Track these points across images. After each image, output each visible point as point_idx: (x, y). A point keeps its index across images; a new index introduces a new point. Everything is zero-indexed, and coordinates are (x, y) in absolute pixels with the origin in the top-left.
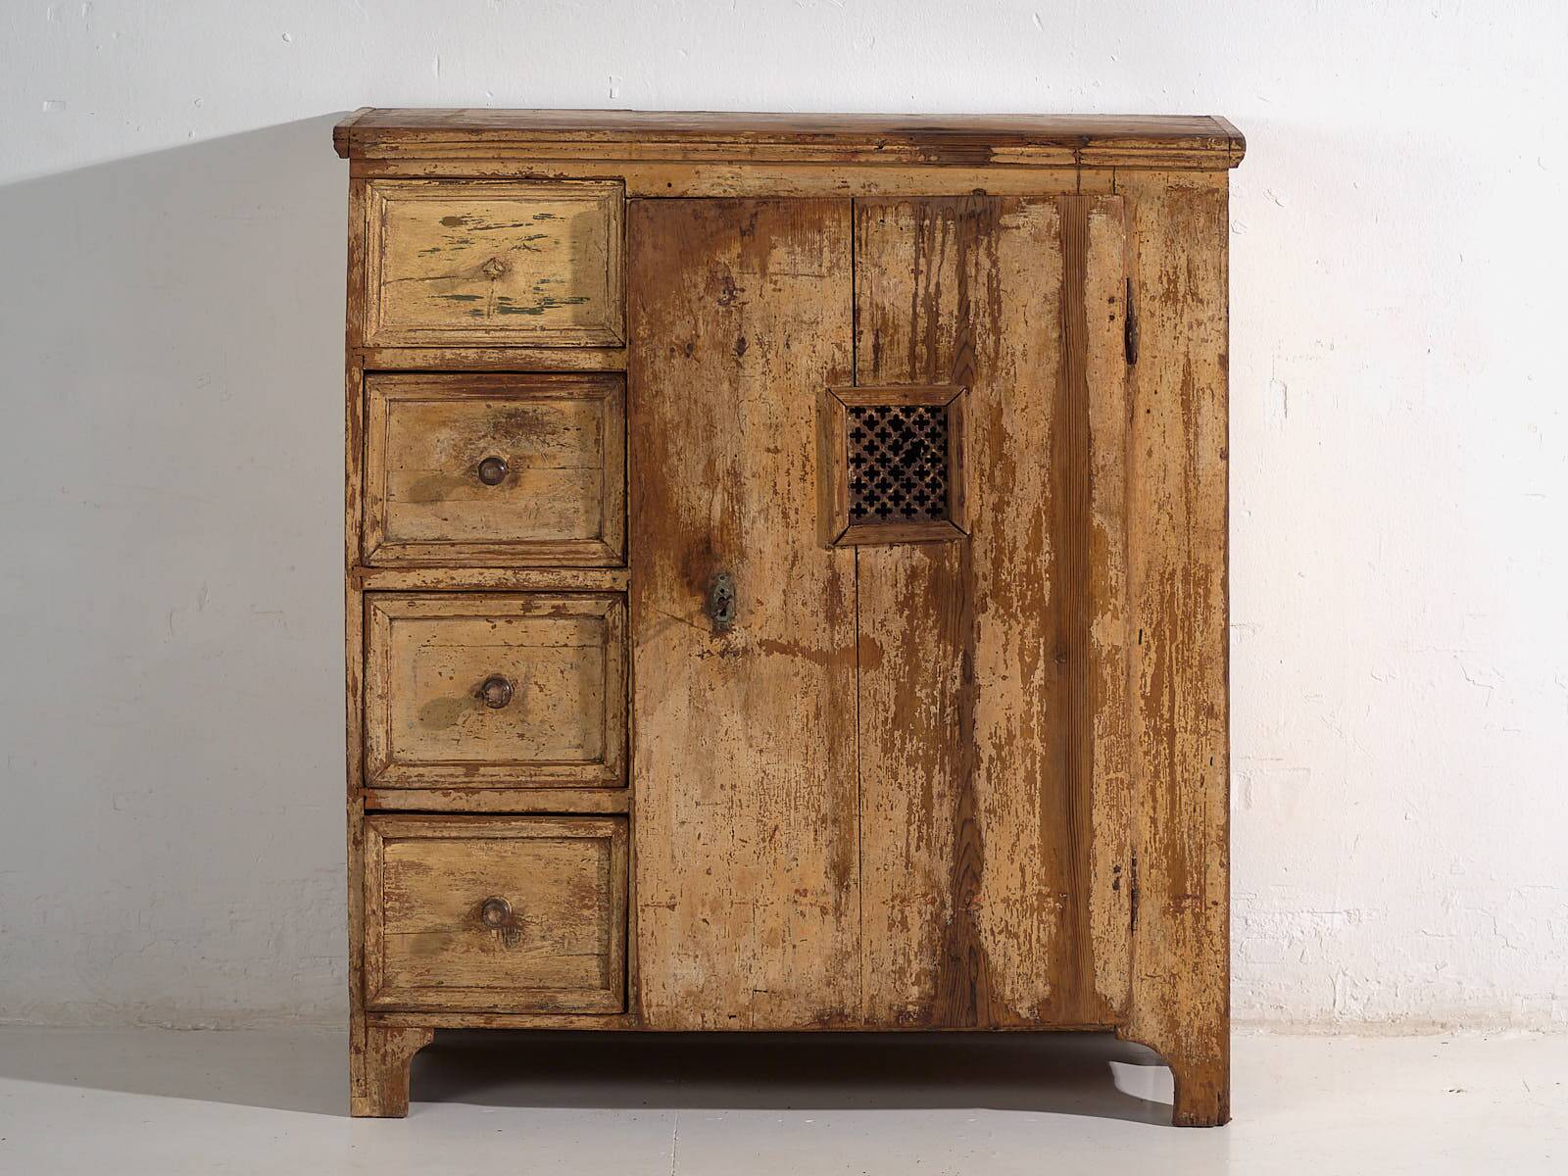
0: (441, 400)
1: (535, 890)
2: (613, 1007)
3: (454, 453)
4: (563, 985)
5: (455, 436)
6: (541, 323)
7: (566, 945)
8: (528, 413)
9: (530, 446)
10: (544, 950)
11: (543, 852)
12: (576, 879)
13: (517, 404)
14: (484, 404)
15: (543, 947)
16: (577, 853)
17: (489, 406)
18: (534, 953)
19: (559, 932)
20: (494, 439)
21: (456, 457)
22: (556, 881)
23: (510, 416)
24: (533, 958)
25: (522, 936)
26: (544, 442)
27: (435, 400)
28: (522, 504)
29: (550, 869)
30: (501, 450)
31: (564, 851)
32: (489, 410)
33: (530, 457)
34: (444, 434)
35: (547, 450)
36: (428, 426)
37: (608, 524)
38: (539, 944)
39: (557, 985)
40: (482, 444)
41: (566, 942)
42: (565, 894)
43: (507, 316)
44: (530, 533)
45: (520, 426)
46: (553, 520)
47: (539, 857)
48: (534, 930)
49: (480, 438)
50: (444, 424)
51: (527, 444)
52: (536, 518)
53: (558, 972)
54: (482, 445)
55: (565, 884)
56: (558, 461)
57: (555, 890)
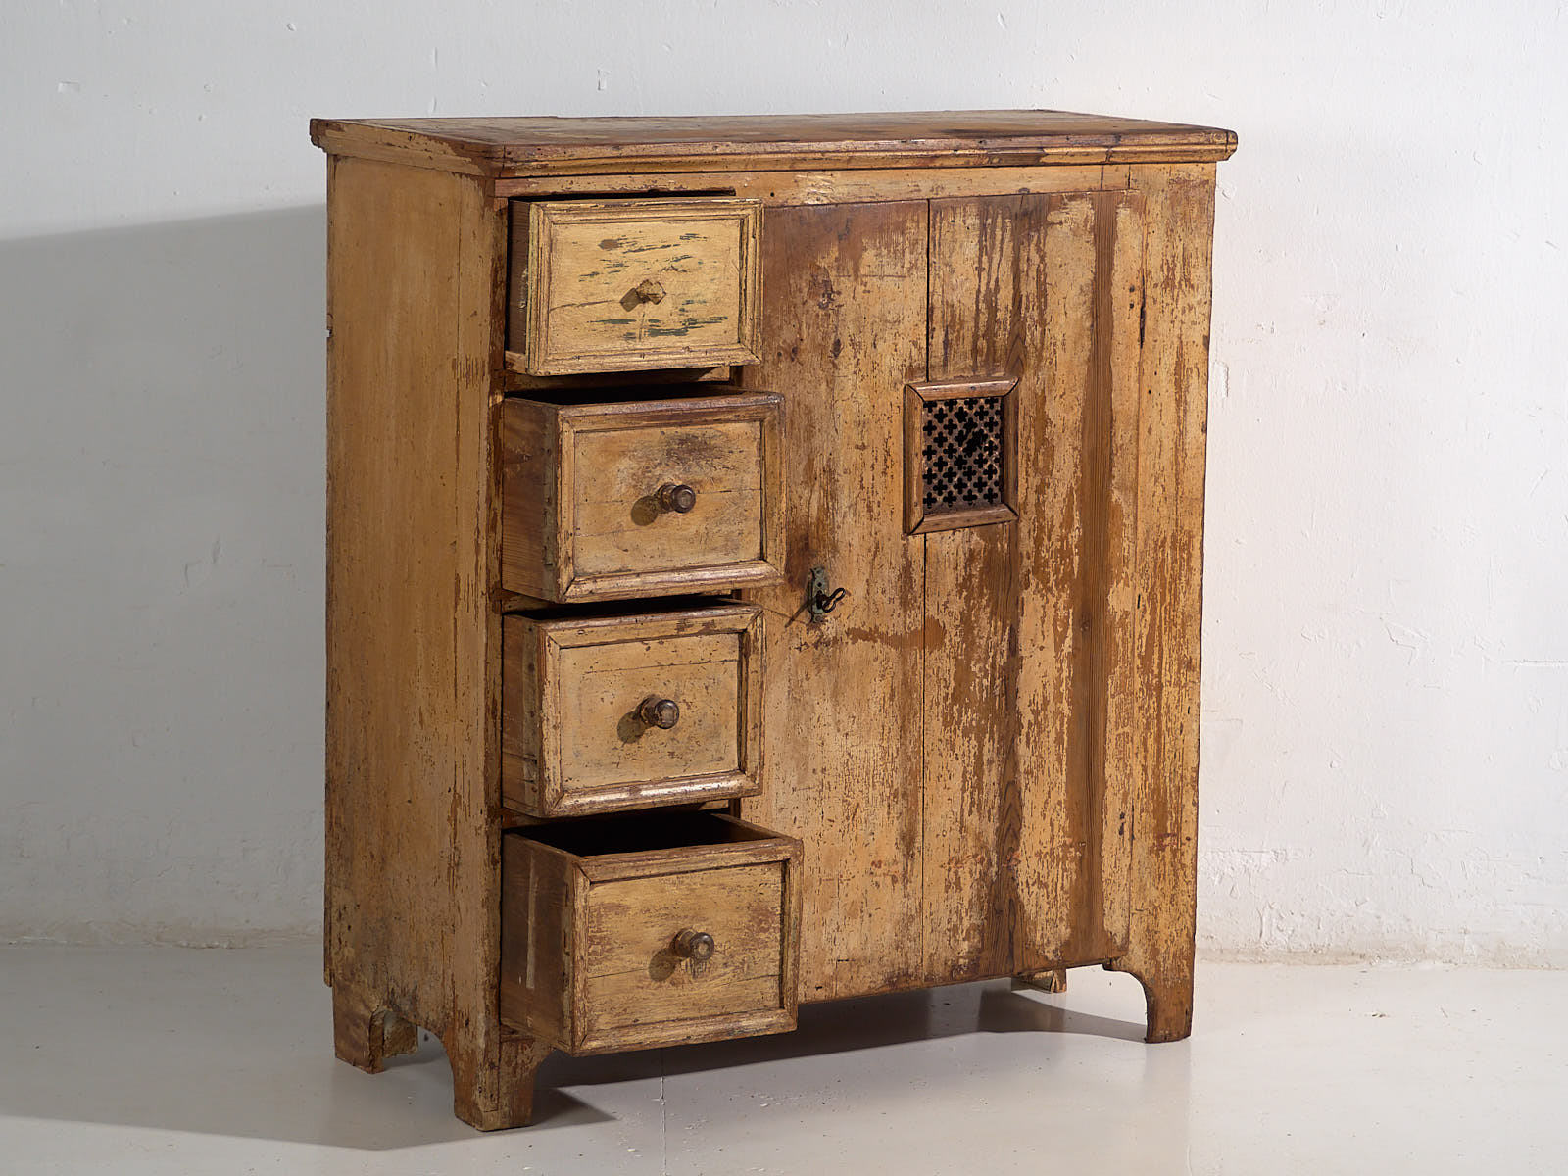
0: (622, 429)
1: (719, 919)
2: (789, 1025)
3: (634, 483)
4: (742, 1009)
5: (635, 465)
6: (686, 344)
7: (745, 969)
8: (697, 438)
9: (698, 471)
10: (726, 977)
11: (727, 881)
12: (755, 904)
13: (688, 430)
14: (658, 431)
15: (725, 974)
16: (756, 878)
17: (663, 433)
18: (718, 981)
19: (739, 958)
20: (668, 465)
21: (634, 487)
22: (738, 908)
23: (682, 442)
24: (717, 985)
25: (708, 966)
26: (712, 466)
27: (616, 430)
28: (693, 530)
29: (733, 896)
30: (673, 477)
31: (745, 878)
32: (663, 437)
33: (700, 482)
34: (626, 465)
35: (715, 474)
36: (609, 457)
37: (771, 544)
38: (722, 971)
39: (738, 1010)
40: (658, 471)
41: (746, 966)
42: (745, 920)
43: (656, 338)
44: (701, 558)
45: (690, 452)
46: (721, 542)
47: (723, 886)
48: (718, 958)
49: (656, 466)
50: (623, 453)
51: (697, 469)
52: (705, 543)
53: (738, 997)
54: (657, 473)
55: (745, 910)
56: (725, 484)
57: (736, 916)
